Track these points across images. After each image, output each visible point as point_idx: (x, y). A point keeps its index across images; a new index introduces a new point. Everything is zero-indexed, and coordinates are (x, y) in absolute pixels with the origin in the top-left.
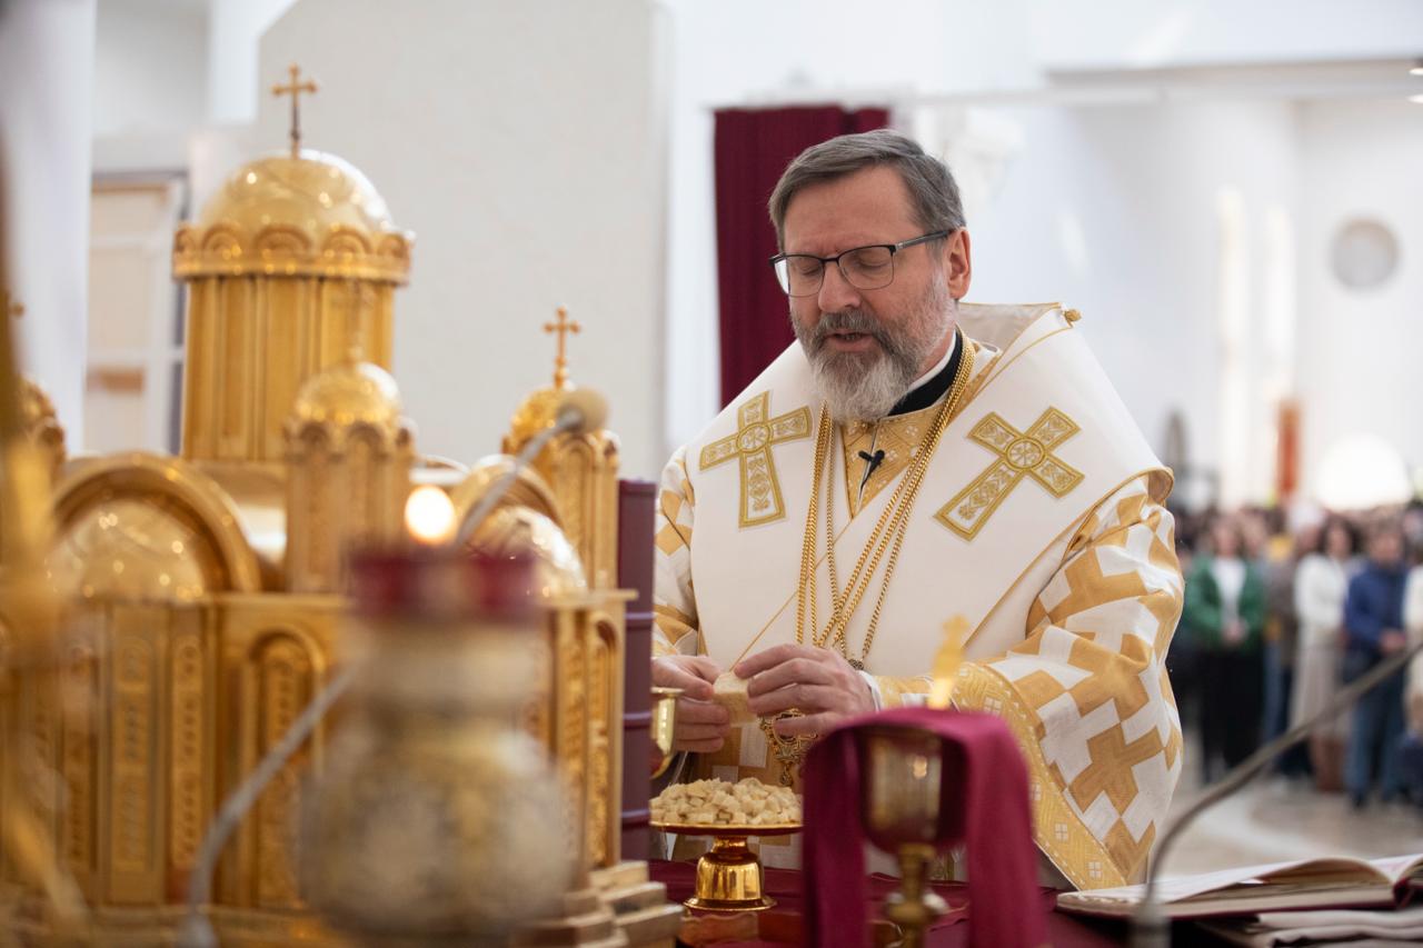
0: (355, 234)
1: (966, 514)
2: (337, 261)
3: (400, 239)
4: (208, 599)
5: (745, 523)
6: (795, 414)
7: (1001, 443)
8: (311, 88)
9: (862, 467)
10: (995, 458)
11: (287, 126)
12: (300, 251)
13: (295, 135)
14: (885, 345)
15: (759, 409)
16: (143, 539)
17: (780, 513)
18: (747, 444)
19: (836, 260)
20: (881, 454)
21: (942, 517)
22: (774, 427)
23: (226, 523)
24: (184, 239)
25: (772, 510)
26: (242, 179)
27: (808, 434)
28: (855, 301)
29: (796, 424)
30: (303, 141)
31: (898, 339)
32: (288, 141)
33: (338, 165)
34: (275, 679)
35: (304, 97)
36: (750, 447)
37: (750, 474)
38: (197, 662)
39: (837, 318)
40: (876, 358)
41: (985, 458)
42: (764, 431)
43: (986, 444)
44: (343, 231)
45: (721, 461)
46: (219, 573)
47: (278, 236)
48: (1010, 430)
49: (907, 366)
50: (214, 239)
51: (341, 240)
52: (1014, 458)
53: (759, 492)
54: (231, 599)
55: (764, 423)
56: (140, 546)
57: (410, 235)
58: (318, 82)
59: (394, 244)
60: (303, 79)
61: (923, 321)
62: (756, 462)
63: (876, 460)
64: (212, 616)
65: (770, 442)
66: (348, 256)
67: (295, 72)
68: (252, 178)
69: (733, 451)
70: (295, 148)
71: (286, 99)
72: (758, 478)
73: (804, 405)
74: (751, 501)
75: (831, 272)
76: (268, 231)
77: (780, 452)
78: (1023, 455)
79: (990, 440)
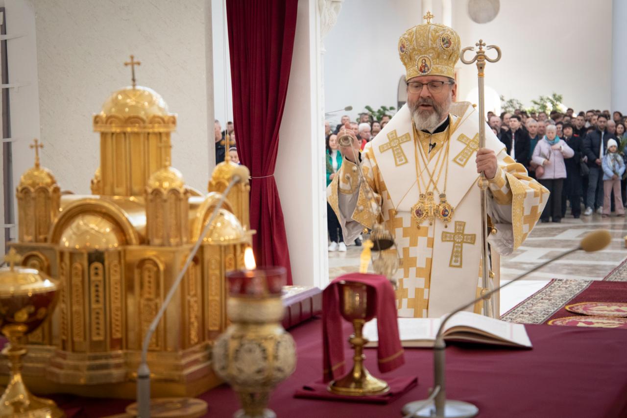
0: (159, 117)
1: (461, 160)
2: (153, 127)
3: (174, 118)
4: (120, 248)
5: (397, 165)
6: (405, 135)
7: (467, 141)
8: (139, 64)
9: (428, 148)
10: (466, 146)
11: (130, 77)
12: (142, 125)
13: (134, 80)
14: (435, 109)
15: (394, 134)
16: (97, 228)
17: (407, 161)
18: (393, 144)
19: (427, 84)
20: (435, 144)
21: (455, 160)
22: (400, 139)
23: (124, 219)
24: (98, 119)
25: (404, 161)
26: (117, 98)
27: (410, 140)
28: (430, 95)
29: (406, 138)
30: (137, 82)
31: (439, 108)
32: (131, 82)
33: (148, 90)
34: (146, 274)
35: (136, 67)
36: (394, 145)
37: (396, 152)
38: (118, 269)
39: (424, 100)
40: (433, 113)
41: (463, 146)
42: (397, 141)
43: (462, 142)
44: (155, 117)
45: (386, 150)
46: (124, 238)
47: (133, 119)
48: (468, 139)
49: (440, 116)
50: (109, 121)
51: (154, 120)
52: (471, 146)
53: (399, 157)
54: (130, 248)
55: (397, 138)
56: (96, 231)
57: (176, 115)
58: (141, 61)
59: (172, 119)
60: (135, 60)
61: (446, 105)
62: (397, 149)
63: (434, 146)
64: (122, 254)
65: (399, 144)
66: (156, 125)
67: (132, 57)
68: (120, 97)
69: (389, 147)
70: (134, 85)
71: (129, 68)
72: (398, 153)
73: (407, 132)
74: (398, 160)
75: (425, 87)
76: (130, 118)
77: (403, 146)
78: (473, 145)
79: (464, 141)
